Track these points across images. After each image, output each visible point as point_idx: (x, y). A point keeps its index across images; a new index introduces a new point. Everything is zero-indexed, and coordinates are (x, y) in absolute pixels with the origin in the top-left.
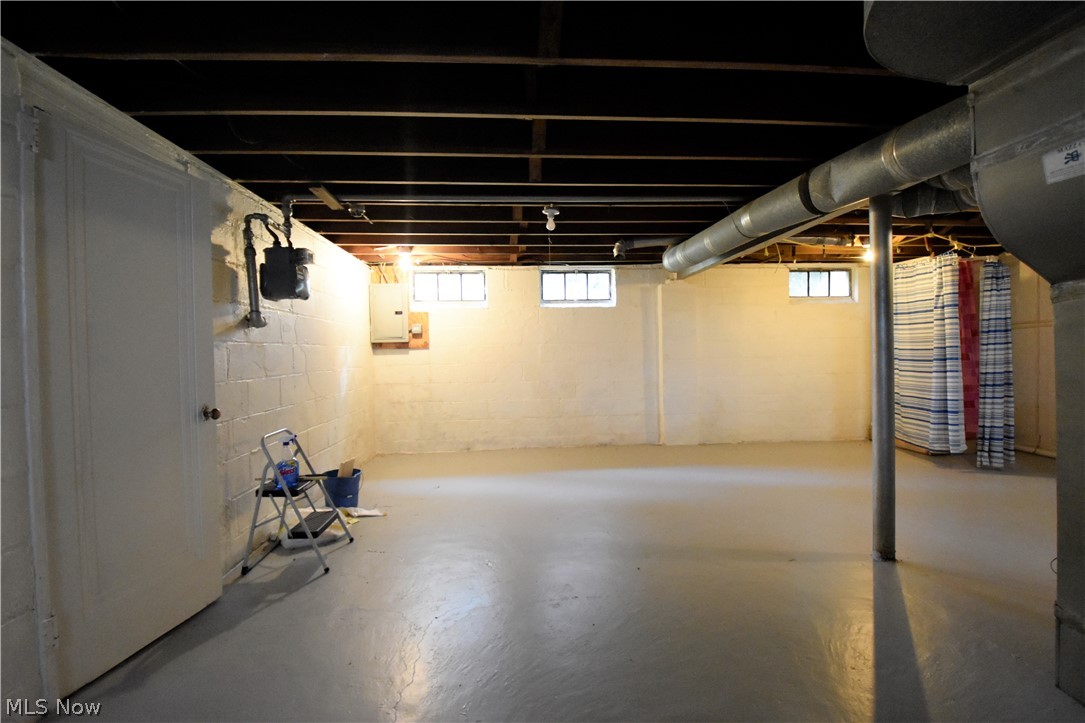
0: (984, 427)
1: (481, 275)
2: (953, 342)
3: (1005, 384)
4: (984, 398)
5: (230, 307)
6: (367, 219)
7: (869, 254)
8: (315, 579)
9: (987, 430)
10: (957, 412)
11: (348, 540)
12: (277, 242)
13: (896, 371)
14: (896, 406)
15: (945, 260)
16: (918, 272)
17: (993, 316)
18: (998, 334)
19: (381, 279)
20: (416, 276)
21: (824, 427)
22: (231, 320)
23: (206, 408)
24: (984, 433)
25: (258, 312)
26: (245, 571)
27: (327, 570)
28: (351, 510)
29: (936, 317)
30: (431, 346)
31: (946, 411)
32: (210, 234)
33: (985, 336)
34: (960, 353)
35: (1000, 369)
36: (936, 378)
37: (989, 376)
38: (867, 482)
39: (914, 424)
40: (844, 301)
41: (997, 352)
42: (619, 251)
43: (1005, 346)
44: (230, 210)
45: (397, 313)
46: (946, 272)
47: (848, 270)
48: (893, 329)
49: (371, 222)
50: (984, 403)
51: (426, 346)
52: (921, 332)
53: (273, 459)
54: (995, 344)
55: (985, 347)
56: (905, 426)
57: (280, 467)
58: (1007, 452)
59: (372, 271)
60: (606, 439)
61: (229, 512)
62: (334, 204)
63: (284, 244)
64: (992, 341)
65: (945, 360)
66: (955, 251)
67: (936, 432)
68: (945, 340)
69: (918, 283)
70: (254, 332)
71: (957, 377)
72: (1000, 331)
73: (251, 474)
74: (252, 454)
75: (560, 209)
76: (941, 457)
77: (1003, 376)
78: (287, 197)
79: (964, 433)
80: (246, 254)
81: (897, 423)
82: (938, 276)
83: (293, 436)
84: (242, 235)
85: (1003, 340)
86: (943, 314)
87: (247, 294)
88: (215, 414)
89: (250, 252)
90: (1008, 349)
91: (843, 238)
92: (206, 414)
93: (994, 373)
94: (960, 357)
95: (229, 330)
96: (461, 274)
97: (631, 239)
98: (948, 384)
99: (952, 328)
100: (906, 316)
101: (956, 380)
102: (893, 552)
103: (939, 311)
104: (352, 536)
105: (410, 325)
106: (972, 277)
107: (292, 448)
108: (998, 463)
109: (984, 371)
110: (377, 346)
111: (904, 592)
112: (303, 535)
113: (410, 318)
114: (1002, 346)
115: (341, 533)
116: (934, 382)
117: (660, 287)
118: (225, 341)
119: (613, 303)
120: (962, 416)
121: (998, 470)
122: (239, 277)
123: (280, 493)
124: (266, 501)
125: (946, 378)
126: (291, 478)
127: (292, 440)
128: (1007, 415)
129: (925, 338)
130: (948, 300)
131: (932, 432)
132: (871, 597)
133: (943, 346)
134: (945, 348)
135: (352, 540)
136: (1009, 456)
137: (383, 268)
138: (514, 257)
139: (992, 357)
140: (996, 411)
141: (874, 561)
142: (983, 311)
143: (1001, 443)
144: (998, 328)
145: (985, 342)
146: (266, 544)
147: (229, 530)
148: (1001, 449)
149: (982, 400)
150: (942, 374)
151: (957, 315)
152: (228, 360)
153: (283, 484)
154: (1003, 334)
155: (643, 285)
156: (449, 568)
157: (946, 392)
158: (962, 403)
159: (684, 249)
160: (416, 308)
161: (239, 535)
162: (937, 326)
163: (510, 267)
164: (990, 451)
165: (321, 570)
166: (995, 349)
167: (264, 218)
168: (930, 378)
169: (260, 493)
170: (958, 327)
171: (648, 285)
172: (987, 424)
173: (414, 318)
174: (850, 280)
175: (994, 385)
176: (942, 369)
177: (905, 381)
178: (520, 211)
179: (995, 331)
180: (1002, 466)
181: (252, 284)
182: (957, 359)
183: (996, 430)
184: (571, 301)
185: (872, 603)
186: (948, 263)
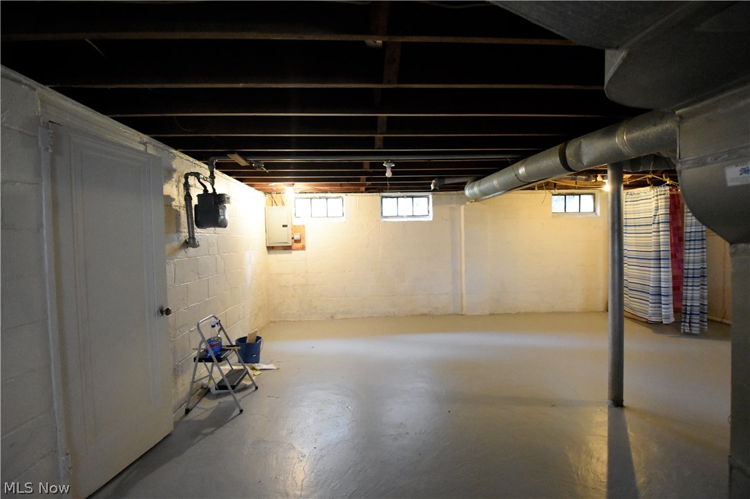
0: (686, 305)
1: (341, 199)
2: (665, 248)
3: (702, 276)
4: (687, 286)
5: (175, 236)
6: (265, 170)
7: (607, 187)
8: (234, 417)
9: (688, 308)
10: (668, 296)
11: (254, 388)
12: (206, 190)
13: (625, 265)
14: (625, 289)
15: (660, 191)
16: (642, 198)
17: (693, 230)
18: (697, 242)
19: (274, 203)
20: (297, 200)
21: (575, 301)
22: (176, 244)
23: (162, 307)
24: (686, 310)
25: (194, 238)
26: (187, 411)
27: (241, 411)
28: (256, 365)
29: (653, 230)
30: (306, 248)
31: (660, 295)
32: (162, 189)
33: (688, 243)
34: (670, 255)
35: (698, 266)
36: (654, 272)
37: (690, 271)
38: (604, 343)
39: (638, 302)
40: (589, 216)
41: (696, 255)
42: (435, 186)
43: (702, 250)
44: (175, 170)
45: (284, 226)
46: (661, 199)
47: (593, 194)
48: (623, 236)
49: (267, 171)
50: (687, 290)
51: (303, 248)
52: (643, 239)
53: (205, 337)
54: (695, 249)
55: (687, 251)
56: (632, 303)
57: (209, 341)
58: (702, 323)
59: (267, 197)
60: (425, 311)
61: (177, 372)
62: (242, 162)
63: (210, 191)
64: (692, 247)
65: (660, 259)
66: (668, 185)
67: (653, 309)
68: (660, 246)
69: (641, 205)
70: (191, 250)
71: (668, 272)
72: (698, 240)
73: (190, 345)
74: (190, 331)
75: (395, 163)
76: (657, 326)
77: (700, 271)
78: (212, 158)
79: (672, 310)
80: (185, 200)
81: (626, 301)
82: (655, 202)
83: (218, 321)
84: (182, 187)
85: (700, 247)
86: (659, 228)
87: (186, 225)
88: (168, 312)
89: (188, 198)
90: (703, 252)
91: (589, 176)
92: (162, 312)
93: (694, 269)
94: (670, 257)
95: (175, 252)
96: (327, 199)
97: (443, 178)
98: (662, 276)
99: (664, 238)
100: (633, 228)
101: (667, 274)
102: (622, 401)
103: (656, 226)
104: (257, 385)
105: (293, 234)
106: (679, 201)
107: (217, 328)
108: (696, 330)
109: (686, 267)
110: (270, 248)
111: (628, 431)
112: (225, 388)
113: (292, 229)
114: (700, 251)
115: (249, 383)
116: (652, 274)
117: (462, 207)
118: (173, 259)
119: (430, 218)
120: (671, 298)
121: (695, 336)
122: (181, 214)
123: (210, 360)
124: (201, 365)
125: (660, 271)
126: (217, 349)
127: (217, 324)
128: (702, 297)
129: (646, 243)
130: (662, 218)
131: (650, 309)
132: (606, 435)
133: (658, 250)
134: (660, 251)
135: (257, 388)
136: (704, 325)
137: (274, 195)
138: (363, 189)
139: (692, 258)
140: (695, 295)
141: (609, 407)
142: (686, 226)
143: (698, 317)
144: (697, 238)
145: (687, 247)
146: (200, 390)
147: (176, 384)
148: (698, 321)
149: (685, 288)
150: (658, 269)
151: (669, 229)
152: (175, 271)
153: (211, 353)
154: (700, 242)
155: (451, 206)
156: (322, 410)
157: (660, 281)
158: (672, 289)
159: (479, 185)
160: (296, 222)
161: (184, 386)
162: (654, 236)
163: (360, 194)
164: (690, 322)
165: (237, 411)
166: (694, 253)
167: (197, 175)
168: (650, 271)
169: (197, 360)
170: (669, 237)
171: (454, 206)
172: (688, 304)
173: (295, 229)
174: (594, 201)
175: (693, 277)
176: (658, 266)
177: (631, 272)
178: (368, 164)
179: (695, 240)
180: (698, 332)
181: (190, 220)
182: (668, 259)
183: (695, 308)
184: (402, 217)
185: (606, 439)
186: (662, 193)
